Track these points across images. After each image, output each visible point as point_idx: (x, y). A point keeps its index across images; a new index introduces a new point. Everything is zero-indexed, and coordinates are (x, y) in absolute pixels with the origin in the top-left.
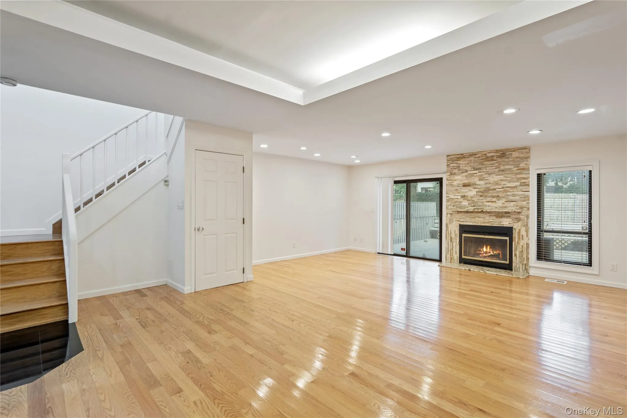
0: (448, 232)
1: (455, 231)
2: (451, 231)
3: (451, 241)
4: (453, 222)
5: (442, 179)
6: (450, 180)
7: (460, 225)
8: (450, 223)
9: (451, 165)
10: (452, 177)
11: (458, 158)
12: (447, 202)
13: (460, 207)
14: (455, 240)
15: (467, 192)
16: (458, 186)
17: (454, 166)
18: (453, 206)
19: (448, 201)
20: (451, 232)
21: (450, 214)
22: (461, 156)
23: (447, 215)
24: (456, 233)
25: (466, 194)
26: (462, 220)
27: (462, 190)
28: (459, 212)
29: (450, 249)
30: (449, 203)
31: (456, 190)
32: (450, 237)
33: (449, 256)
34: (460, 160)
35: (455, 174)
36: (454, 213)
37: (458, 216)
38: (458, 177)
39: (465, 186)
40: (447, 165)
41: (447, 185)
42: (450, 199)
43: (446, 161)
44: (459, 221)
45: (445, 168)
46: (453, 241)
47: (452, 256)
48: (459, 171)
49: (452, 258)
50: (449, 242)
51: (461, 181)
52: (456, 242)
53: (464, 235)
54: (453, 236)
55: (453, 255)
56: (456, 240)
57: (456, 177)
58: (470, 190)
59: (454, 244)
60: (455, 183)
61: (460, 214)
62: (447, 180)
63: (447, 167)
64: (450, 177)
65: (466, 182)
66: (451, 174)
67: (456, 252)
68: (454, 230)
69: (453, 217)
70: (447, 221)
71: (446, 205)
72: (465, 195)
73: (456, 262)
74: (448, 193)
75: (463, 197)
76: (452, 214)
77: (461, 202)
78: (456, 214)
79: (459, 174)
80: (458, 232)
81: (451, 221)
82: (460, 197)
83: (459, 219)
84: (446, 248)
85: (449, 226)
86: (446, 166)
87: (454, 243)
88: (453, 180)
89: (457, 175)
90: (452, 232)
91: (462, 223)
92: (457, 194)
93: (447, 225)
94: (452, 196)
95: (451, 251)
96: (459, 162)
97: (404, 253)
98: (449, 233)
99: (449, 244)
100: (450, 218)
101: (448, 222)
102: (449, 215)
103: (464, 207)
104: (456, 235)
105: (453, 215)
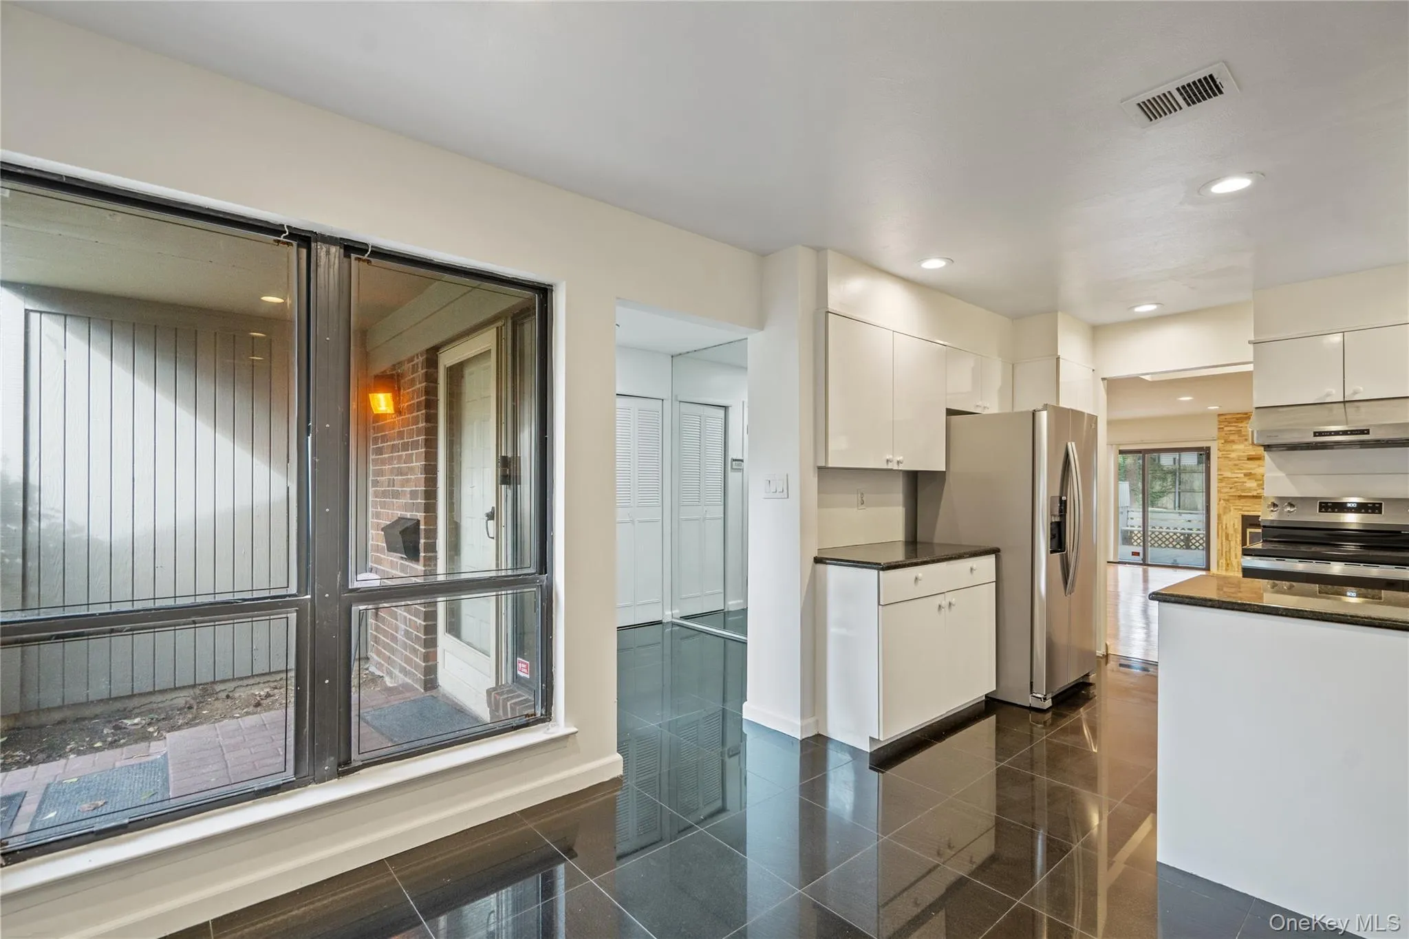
0: (1222, 527)
1: (1234, 524)
2: (1226, 524)
3: (1227, 538)
4: (1230, 511)
5: (1208, 449)
6: (1224, 451)
7: (1243, 516)
8: (1225, 513)
9: (1225, 429)
10: (1228, 447)
11: (1237, 419)
12: (1219, 482)
13: (1243, 491)
14: (1234, 538)
15: (1254, 468)
16: (1239, 460)
17: (1231, 431)
18: (1231, 488)
19: (1221, 481)
20: (1226, 527)
21: (1224, 500)
22: (1245, 416)
23: (1220, 501)
24: (1236, 527)
25: (1253, 472)
26: (1245, 508)
27: (1245, 466)
28: (1240, 497)
29: (1226, 552)
30: (1223, 484)
31: (1235, 465)
32: (1226, 533)
33: (1223, 561)
34: (1242, 422)
35: (1233, 442)
36: (1231, 498)
37: (1240, 503)
38: (1241, 447)
39: (1249, 459)
40: (1219, 428)
41: (1218, 458)
42: (1224, 478)
43: (1217, 423)
44: (1241, 510)
45: (1214, 432)
46: (1230, 539)
47: (1228, 562)
48: (1240, 438)
49: (1228, 564)
50: (1224, 541)
51: (1244, 452)
52: (1236, 541)
53: (1249, 530)
54: (1231, 531)
55: (1230, 559)
56: (1236, 537)
57: (1235, 447)
58: (1259, 466)
59: (1233, 544)
60: (1233, 455)
61: (1243, 500)
62: (1218, 450)
63: (1219, 431)
64: (1224, 446)
65: (1254, 453)
66: (1226, 442)
67: (1236, 555)
68: (1232, 523)
69: (1231, 505)
70: (1218, 509)
71: (1218, 487)
72: (1250, 473)
73: (1236, 570)
74: (1220, 469)
75: (1248, 475)
76: (1228, 500)
77: (1245, 482)
78: (1235, 499)
79: (1240, 442)
80: (1239, 527)
81: (1226, 510)
82: (1242, 475)
83: (1240, 507)
84: (1218, 550)
85: (1225, 519)
86: (1216, 430)
87: (1232, 542)
88: (1229, 451)
89: (1237, 443)
90: (1228, 526)
91: (1246, 513)
92: (1236, 471)
93: (1219, 517)
94: (1228, 474)
95: (1228, 553)
96: (1240, 425)
97: (1139, 559)
98: (1224, 527)
99: (1224, 544)
100: (1224, 505)
101: (1221, 512)
102: (1222, 502)
103: (1250, 489)
104: (1235, 530)
105: (1231, 501)
